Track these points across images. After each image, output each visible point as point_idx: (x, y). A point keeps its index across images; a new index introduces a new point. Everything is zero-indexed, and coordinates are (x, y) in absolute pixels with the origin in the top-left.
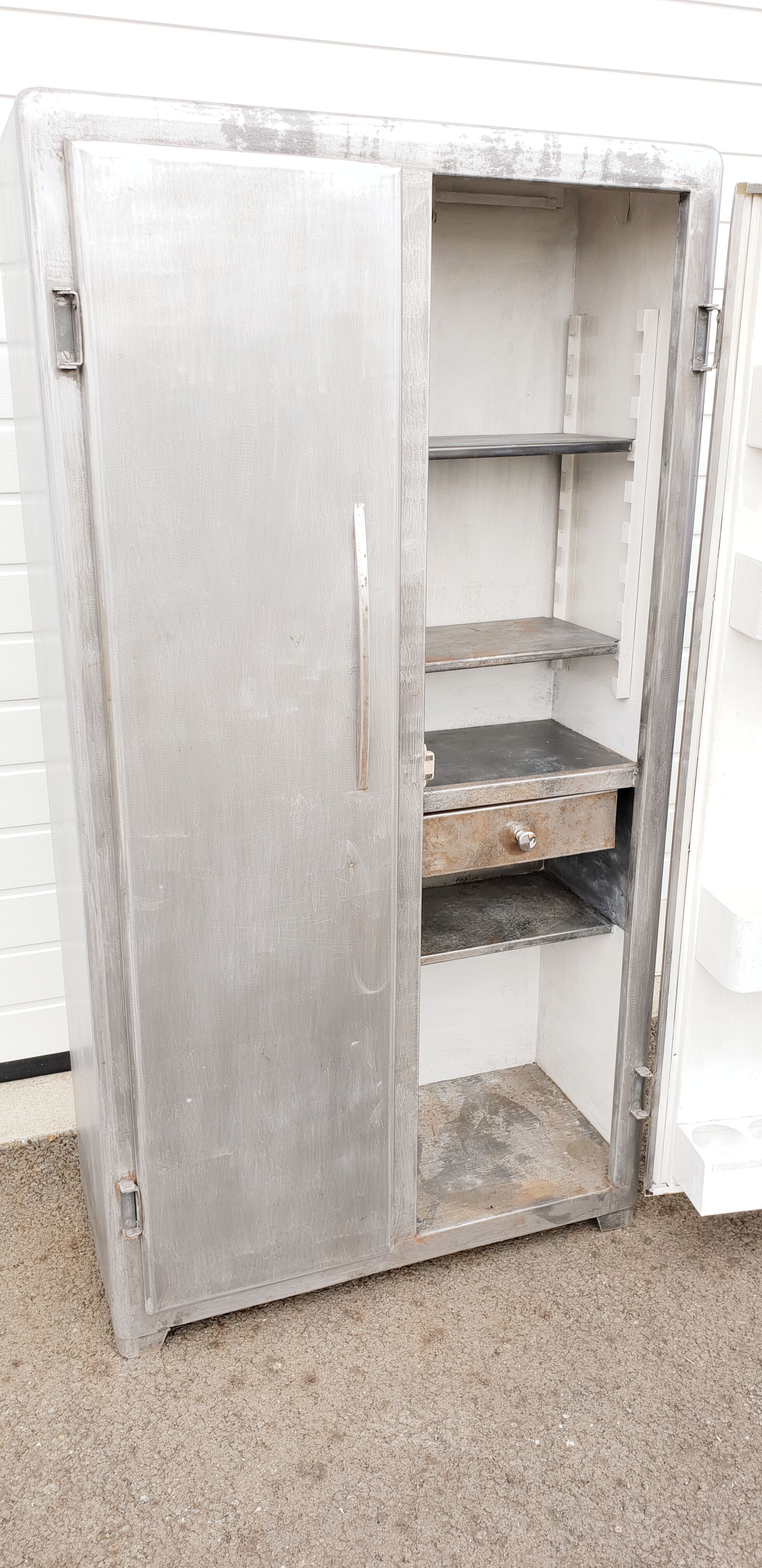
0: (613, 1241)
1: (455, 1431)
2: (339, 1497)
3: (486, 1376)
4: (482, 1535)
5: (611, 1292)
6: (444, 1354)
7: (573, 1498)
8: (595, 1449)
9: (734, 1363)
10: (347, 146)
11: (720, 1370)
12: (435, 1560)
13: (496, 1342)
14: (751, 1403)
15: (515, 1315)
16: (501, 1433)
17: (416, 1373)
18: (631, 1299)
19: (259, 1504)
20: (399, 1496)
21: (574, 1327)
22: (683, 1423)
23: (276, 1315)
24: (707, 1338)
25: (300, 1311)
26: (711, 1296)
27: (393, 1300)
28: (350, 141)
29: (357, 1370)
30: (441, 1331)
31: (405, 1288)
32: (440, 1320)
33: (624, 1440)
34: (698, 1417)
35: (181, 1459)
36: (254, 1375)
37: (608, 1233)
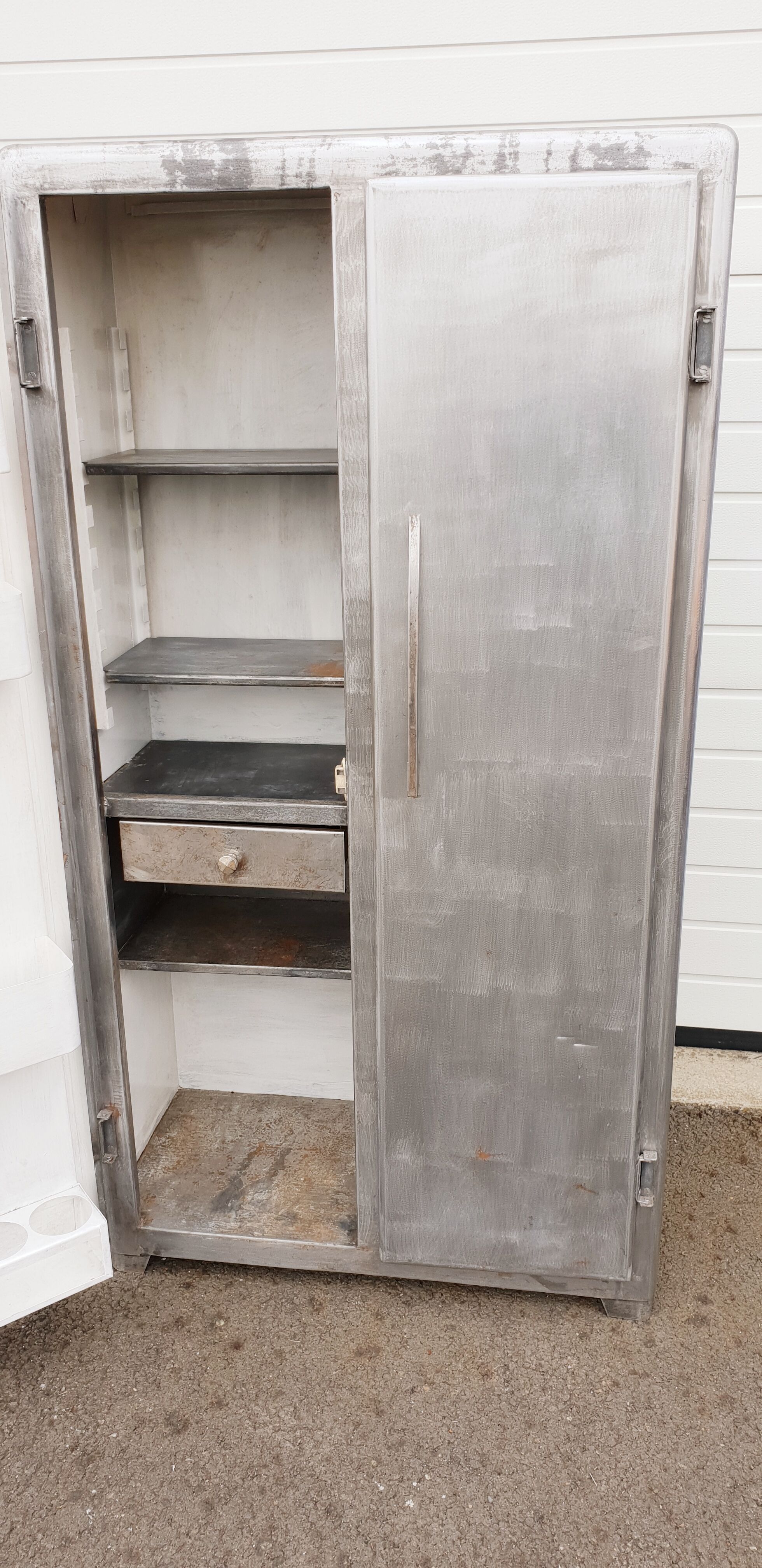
0: (613, 1330)
1: (318, 1444)
2: (179, 1456)
3: (384, 1406)
4: (266, 1547)
5: (569, 1378)
6: (365, 1372)
7: (372, 1554)
8: (428, 1519)
9: (640, 1503)
10: (283, 168)
11: (617, 1504)
12: (211, 1547)
13: (420, 1380)
14: (623, 1550)
15: (457, 1362)
16: (356, 1464)
17: (327, 1377)
18: (583, 1394)
19: (118, 1432)
20: (227, 1479)
21: (503, 1397)
22: (534, 1536)
23: (254, 1279)
24: (631, 1465)
25: (275, 1283)
26: (672, 1425)
27: (359, 1306)
28: (286, 163)
29: (280, 1354)
30: (378, 1350)
31: (378, 1298)
32: (386, 1340)
33: (464, 1524)
34: (555, 1538)
35: (90, 1367)
36: (197, 1325)
37: (615, 1320)
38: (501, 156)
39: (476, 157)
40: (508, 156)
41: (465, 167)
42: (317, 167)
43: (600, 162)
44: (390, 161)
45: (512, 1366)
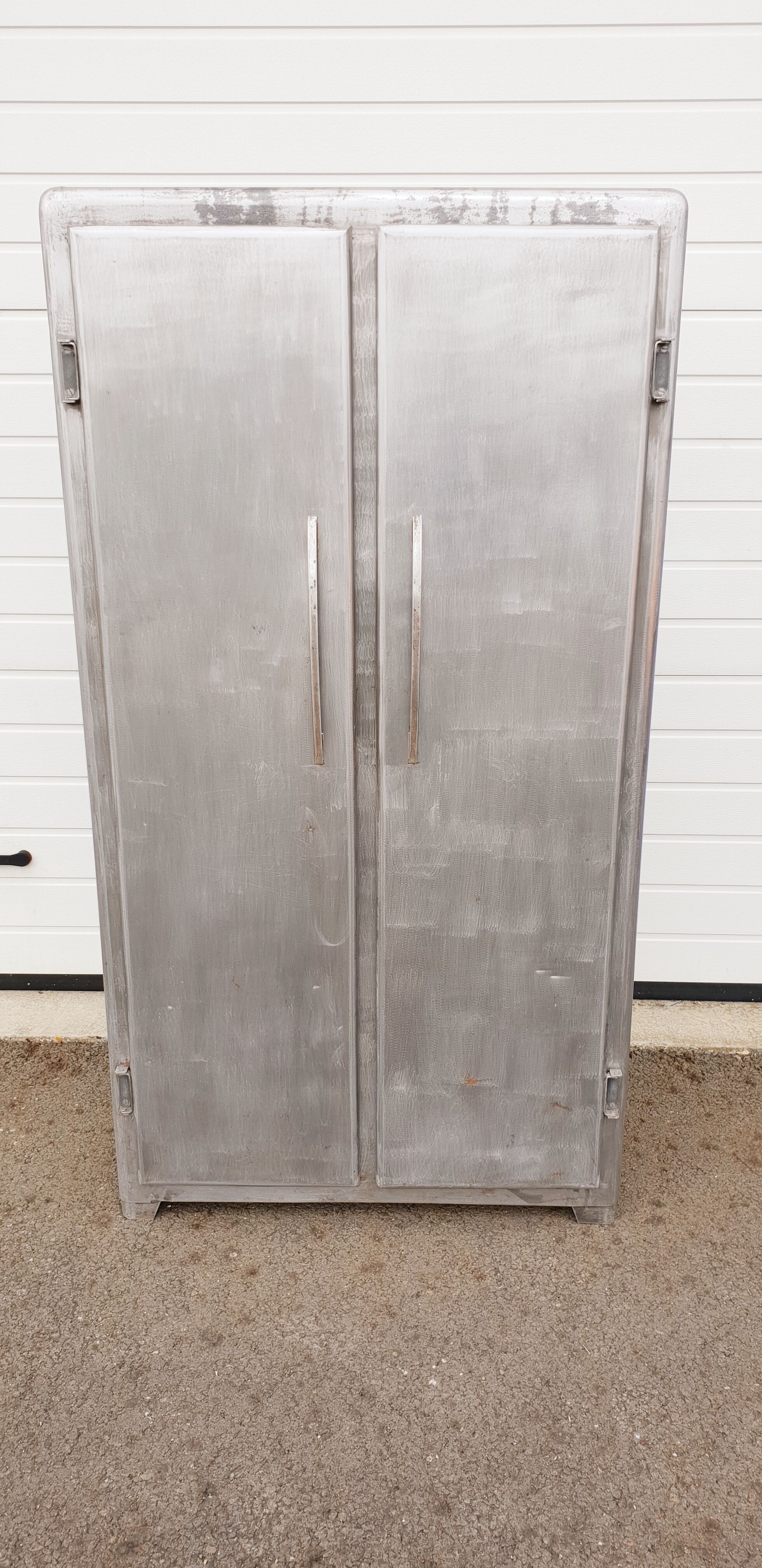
0: (584, 1233)
1: (342, 1344)
2: (220, 1363)
3: (395, 1309)
4: (313, 1426)
5: (553, 1274)
6: (372, 1284)
7: (407, 1423)
8: (451, 1392)
9: (628, 1364)
10: (304, 214)
11: (609, 1366)
12: (265, 1431)
13: (424, 1287)
14: (620, 1399)
15: (453, 1269)
16: (379, 1356)
17: (340, 1291)
18: (567, 1285)
19: (159, 1349)
20: (267, 1377)
21: (499, 1293)
22: (544, 1396)
23: (257, 1217)
24: (616, 1336)
25: (277, 1219)
26: (646, 1302)
27: (357, 1231)
28: (307, 210)
29: (294, 1275)
30: (381, 1265)
31: (374, 1222)
32: (387, 1256)
33: (482, 1393)
34: (562, 1396)
35: (122, 1300)
36: (212, 1257)
37: (584, 1226)
38: (493, 209)
39: (472, 210)
40: (499, 210)
41: (462, 218)
42: (334, 214)
43: (576, 217)
44: (398, 211)
45: (501, 1269)
